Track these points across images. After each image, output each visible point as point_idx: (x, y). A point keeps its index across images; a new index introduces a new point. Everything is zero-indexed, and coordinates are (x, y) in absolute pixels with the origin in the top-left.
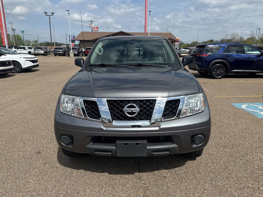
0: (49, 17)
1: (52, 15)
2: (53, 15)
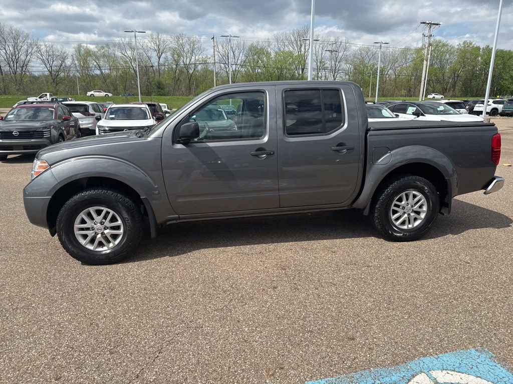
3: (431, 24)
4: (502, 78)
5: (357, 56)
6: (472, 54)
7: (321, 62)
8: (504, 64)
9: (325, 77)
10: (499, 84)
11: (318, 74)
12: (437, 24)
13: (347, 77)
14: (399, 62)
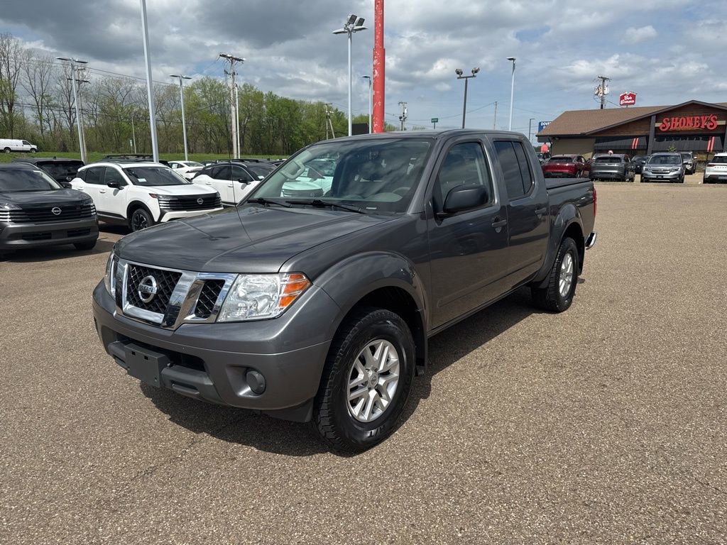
0: (466, 81)
1: (474, 76)
2: (475, 74)
3: (233, 58)
4: (292, 132)
5: (102, 91)
6: (255, 100)
7: (43, 97)
8: (291, 115)
9: (55, 120)
10: (291, 140)
11: (40, 114)
12: (239, 60)
13: (92, 122)
14: (166, 104)
